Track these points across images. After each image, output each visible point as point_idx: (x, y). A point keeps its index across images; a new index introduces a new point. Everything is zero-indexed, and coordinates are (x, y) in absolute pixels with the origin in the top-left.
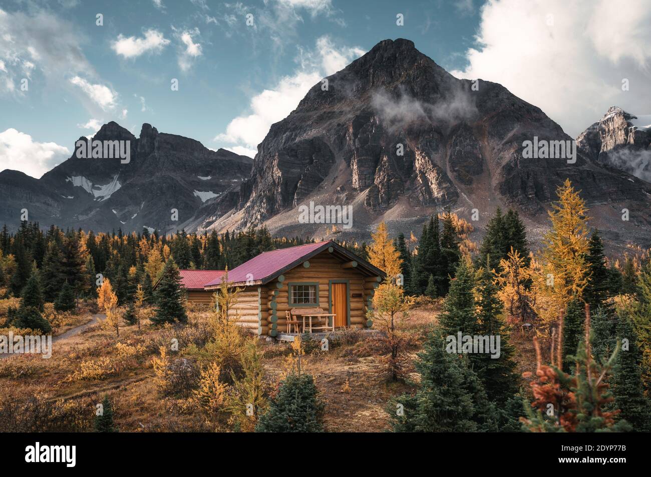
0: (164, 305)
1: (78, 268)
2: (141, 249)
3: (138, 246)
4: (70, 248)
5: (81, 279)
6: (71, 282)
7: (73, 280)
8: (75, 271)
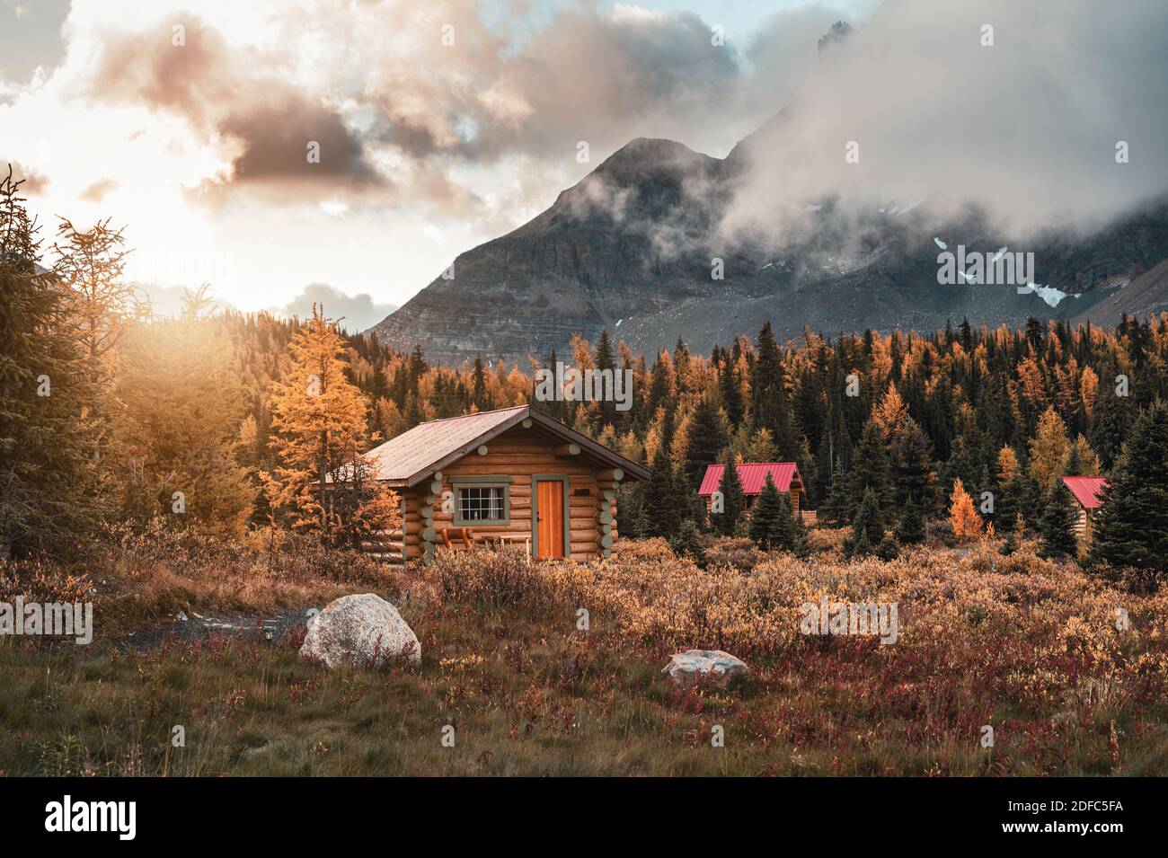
0: (1050, 538)
1: (925, 476)
2: (1022, 384)
3: (1016, 376)
4: (911, 445)
5: (930, 494)
6: (917, 499)
7: (919, 497)
8: (921, 482)
